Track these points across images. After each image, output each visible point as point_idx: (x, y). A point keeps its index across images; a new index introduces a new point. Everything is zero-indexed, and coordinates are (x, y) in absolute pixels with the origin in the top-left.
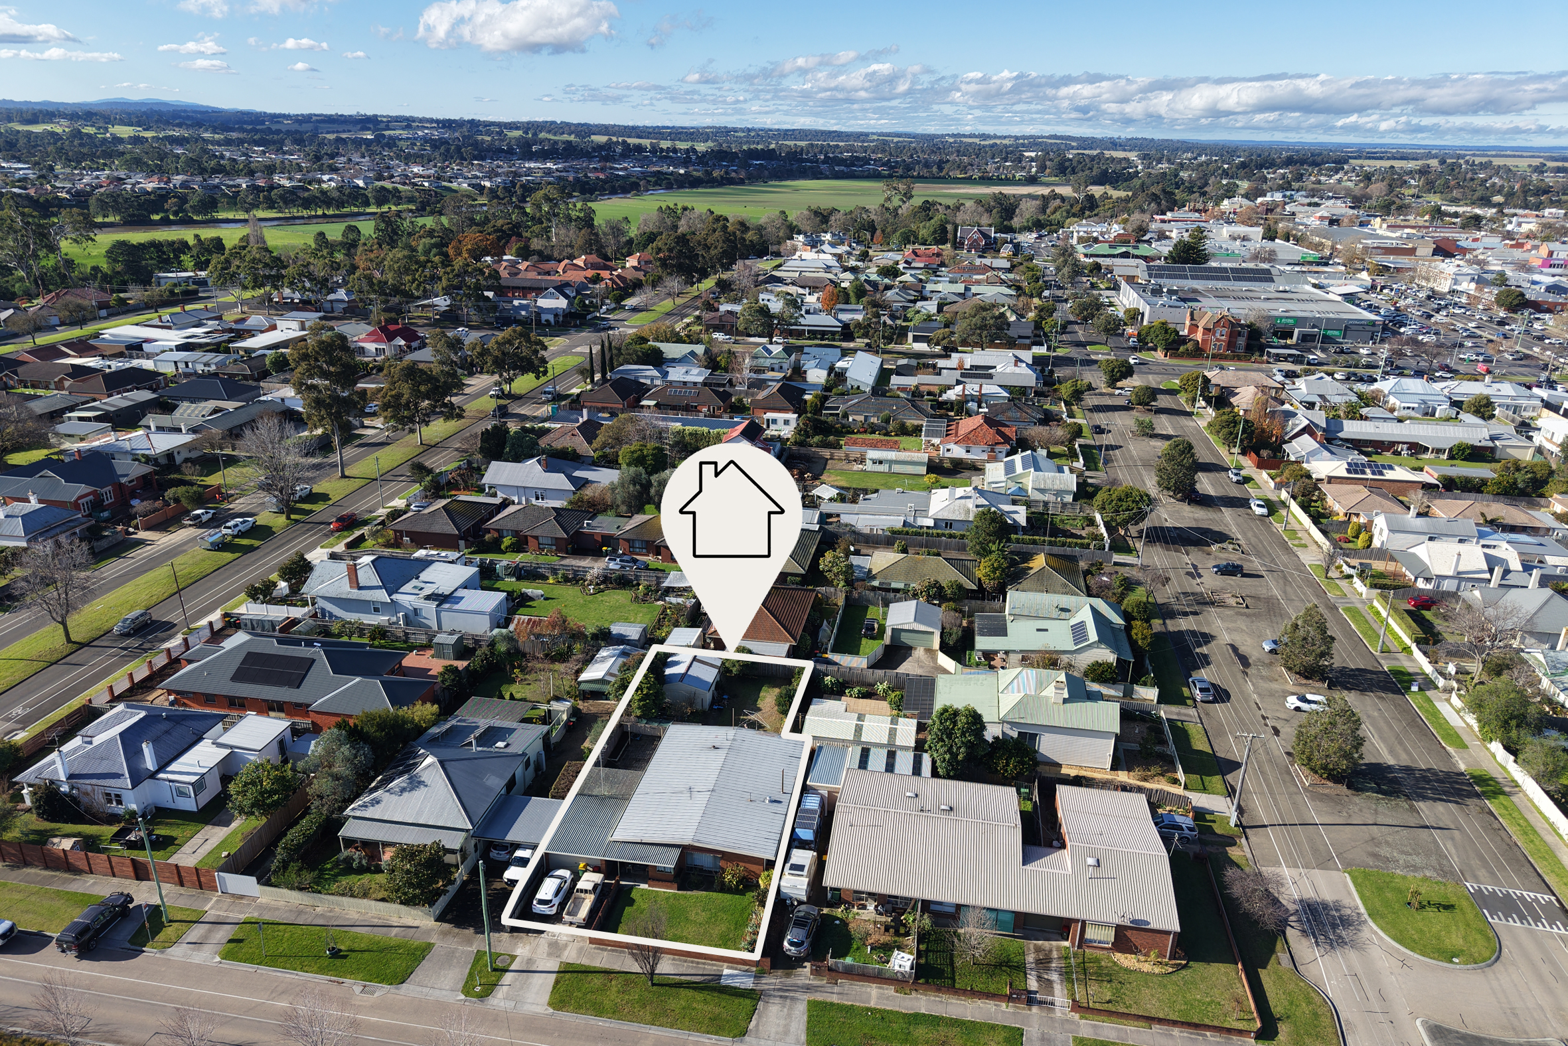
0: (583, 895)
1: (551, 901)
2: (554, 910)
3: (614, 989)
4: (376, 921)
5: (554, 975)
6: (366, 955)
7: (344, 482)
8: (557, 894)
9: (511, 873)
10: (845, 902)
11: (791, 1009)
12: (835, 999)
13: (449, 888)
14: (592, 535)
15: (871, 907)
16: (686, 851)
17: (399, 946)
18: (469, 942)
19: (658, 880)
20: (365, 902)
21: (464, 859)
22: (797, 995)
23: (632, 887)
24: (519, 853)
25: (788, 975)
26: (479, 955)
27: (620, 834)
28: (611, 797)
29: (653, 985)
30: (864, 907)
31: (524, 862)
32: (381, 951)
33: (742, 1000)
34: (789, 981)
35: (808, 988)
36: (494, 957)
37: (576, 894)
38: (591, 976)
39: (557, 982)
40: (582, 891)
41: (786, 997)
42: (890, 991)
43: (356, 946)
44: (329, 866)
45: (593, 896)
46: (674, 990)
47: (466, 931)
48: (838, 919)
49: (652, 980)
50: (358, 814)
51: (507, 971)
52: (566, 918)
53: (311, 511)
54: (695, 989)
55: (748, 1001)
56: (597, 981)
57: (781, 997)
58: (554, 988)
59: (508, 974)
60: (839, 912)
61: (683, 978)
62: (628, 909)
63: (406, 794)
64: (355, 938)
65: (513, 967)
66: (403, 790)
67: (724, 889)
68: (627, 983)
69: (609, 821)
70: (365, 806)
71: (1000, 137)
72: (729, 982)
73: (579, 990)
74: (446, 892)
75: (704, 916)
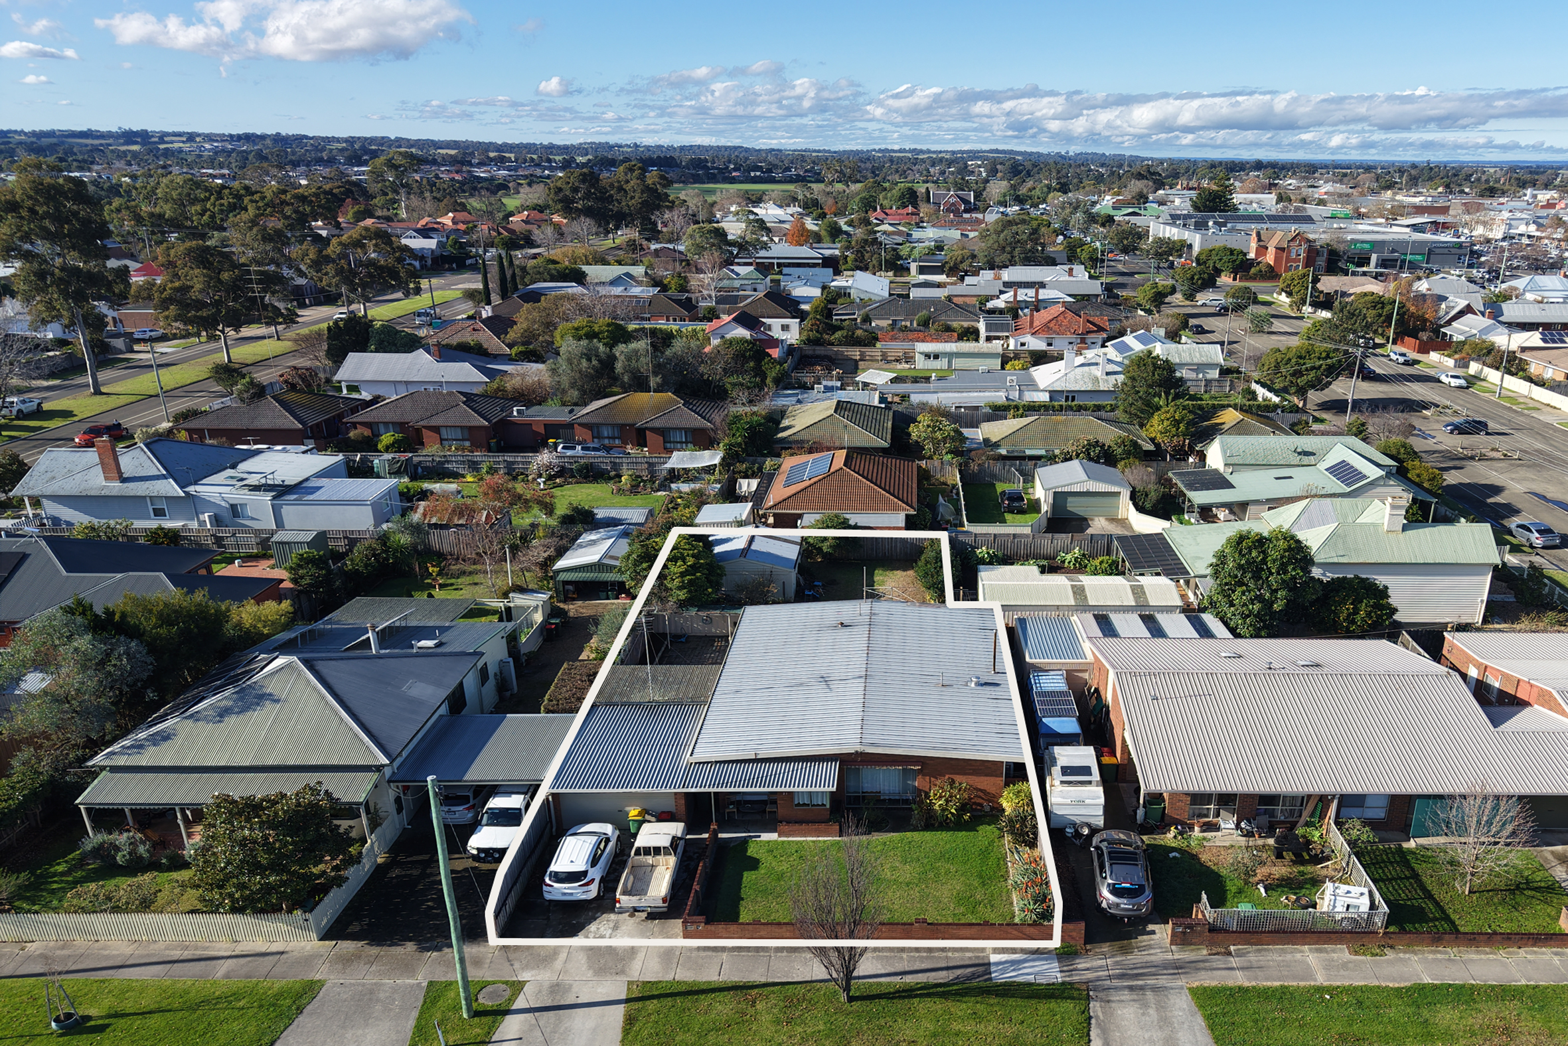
0: (650, 860)
1: (584, 874)
2: (593, 891)
3: (766, 1018)
4: (176, 954)
5: (620, 1010)
6: (155, 1021)
7: (98, 398)
8: (594, 861)
9: (485, 838)
10: (1176, 822)
11: (1161, 1008)
12: (1240, 979)
13: (350, 872)
14: (529, 425)
15: (1228, 823)
16: (849, 763)
17: (237, 996)
18: (408, 968)
19: (800, 822)
20: (148, 918)
21: (374, 824)
22: (1162, 981)
23: (745, 841)
24: (497, 802)
25: (1126, 950)
26: (435, 992)
27: (705, 751)
28: (667, 704)
29: (851, 999)
30: (1214, 827)
31: (510, 818)
32: (193, 1007)
33: (1053, 1004)
34: (1135, 958)
35: (1178, 968)
36: (473, 990)
37: (633, 859)
38: (704, 1001)
39: (630, 1021)
40: (647, 851)
41: (1142, 988)
42: (1341, 953)
43: (129, 1006)
44: (60, 868)
45: (672, 860)
46: (899, 1004)
47: (397, 951)
48: (1173, 849)
49: (847, 989)
50: (122, 761)
51: (507, 1012)
52: (625, 901)
53: (41, 428)
54: (944, 995)
55: (1069, 1005)
56: (723, 1008)
57: (1131, 988)
58: (626, 1031)
59: (509, 1019)
60: (1170, 838)
61: (909, 979)
62: (748, 877)
63: (231, 720)
64: (125, 990)
65: (520, 1003)
66: (223, 713)
67: (932, 822)
68: (790, 1003)
69: (677, 735)
70: (139, 747)
71: (934, 152)
72: (1010, 975)
73: (686, 1028)
74: (339, 881)
75: (907, 872)
